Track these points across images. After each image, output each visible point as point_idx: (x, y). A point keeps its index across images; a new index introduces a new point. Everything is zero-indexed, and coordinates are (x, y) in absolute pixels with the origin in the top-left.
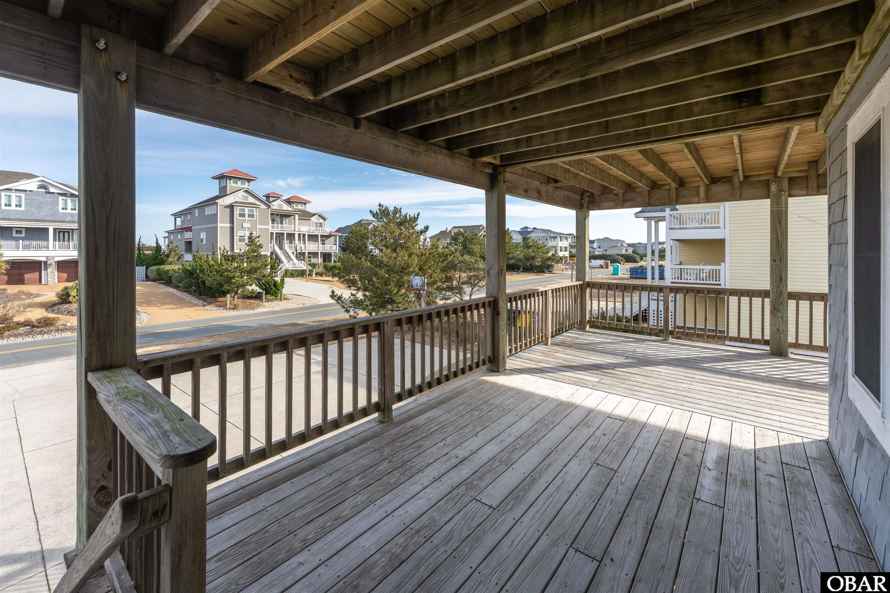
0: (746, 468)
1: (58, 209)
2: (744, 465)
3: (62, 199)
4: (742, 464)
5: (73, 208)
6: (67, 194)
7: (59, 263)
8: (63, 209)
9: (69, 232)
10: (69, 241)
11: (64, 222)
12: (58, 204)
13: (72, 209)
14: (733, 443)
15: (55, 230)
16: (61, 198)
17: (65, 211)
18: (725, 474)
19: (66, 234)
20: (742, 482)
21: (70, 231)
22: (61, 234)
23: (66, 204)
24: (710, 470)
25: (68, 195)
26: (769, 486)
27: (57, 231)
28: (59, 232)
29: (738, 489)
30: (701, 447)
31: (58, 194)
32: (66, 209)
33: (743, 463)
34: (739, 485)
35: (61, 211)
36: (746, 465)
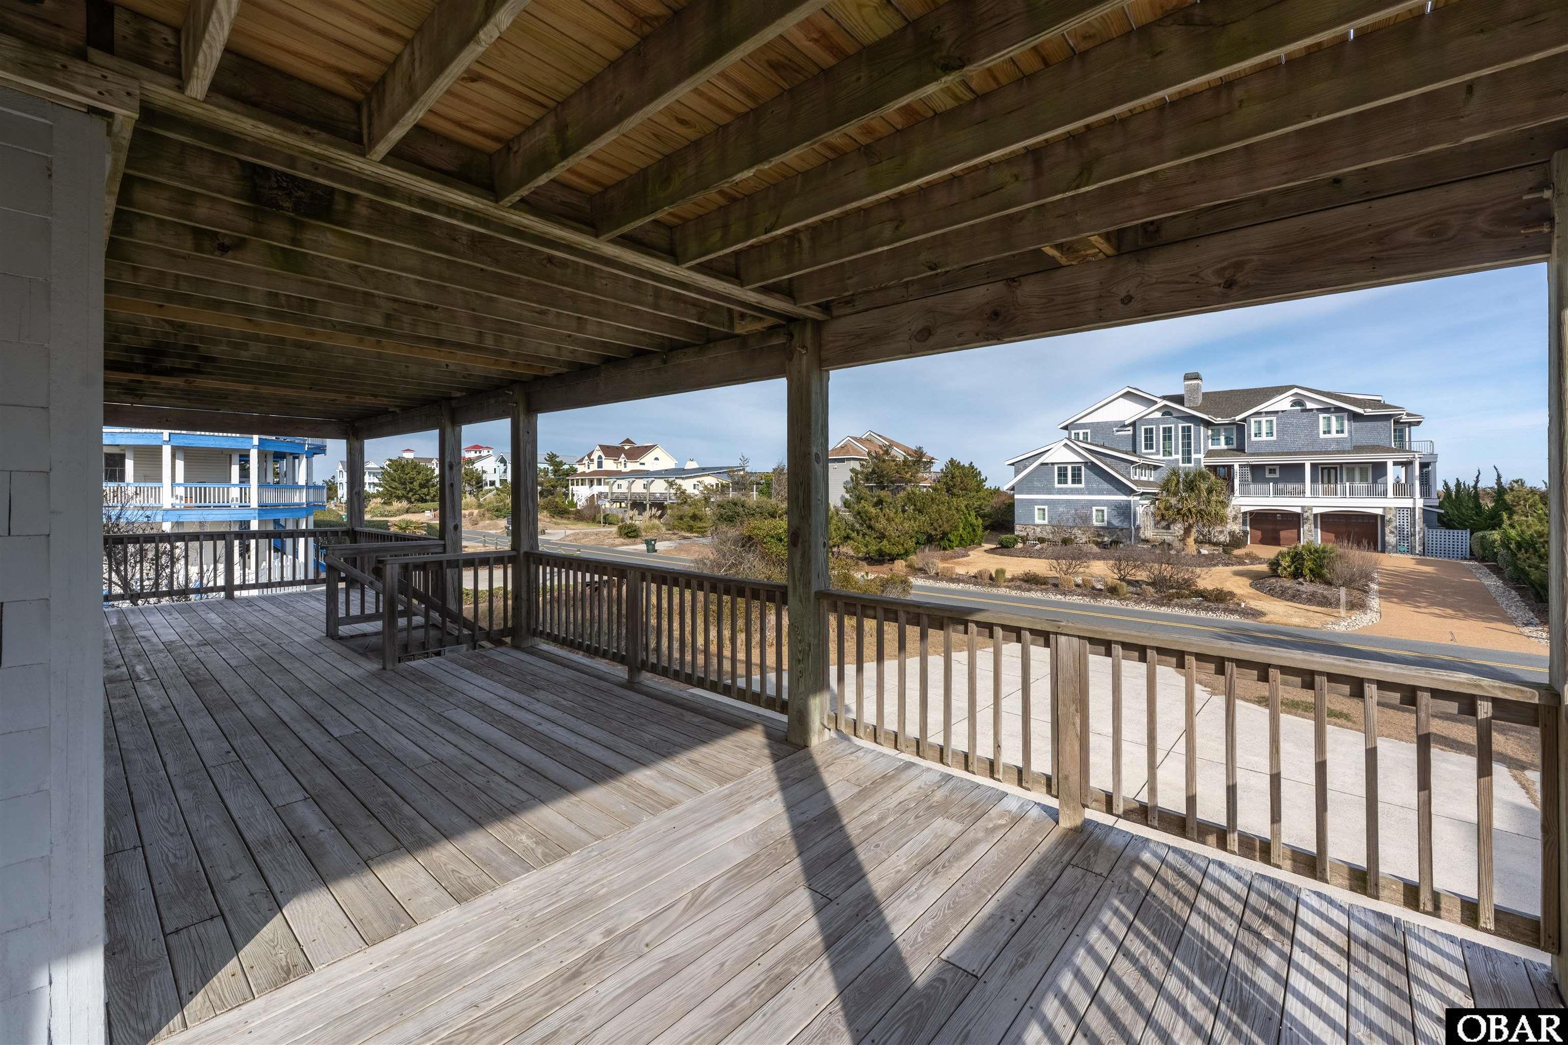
0: (277, 865)
1: (1318, 434)
2: (281, 866)
3: (1324, 418)
4: (287, 867)
5: (1339, 429)
6: (1330, 408)
7: (1323, 516)
8: (1325, 432)
9: (1336, 469)
10: (1336, 482)
11: (1327, 453)
12: (1318, 426)
13: (1338, 432)
14: (324, 891)
15: (1314, 466)
16: (1321, 416)
17: (1327, 436)
18: (299, 838)
19: (1333, 472)
20: (270, 844)
21: (1338, 466)
22: (1326, 471)
23: (1329, 425)
24: (321, 831)
25: (1332, 410)
26: (231, 862)
27: (1320, 467)
28: (1323, 469)
29: (271, 833)
30: (366, 850)
31: (1318, 410)
32: (1329, 432)
33: (284, 870)
34: (273, 838)
35: (1322, 436)
36: (280, 870)
